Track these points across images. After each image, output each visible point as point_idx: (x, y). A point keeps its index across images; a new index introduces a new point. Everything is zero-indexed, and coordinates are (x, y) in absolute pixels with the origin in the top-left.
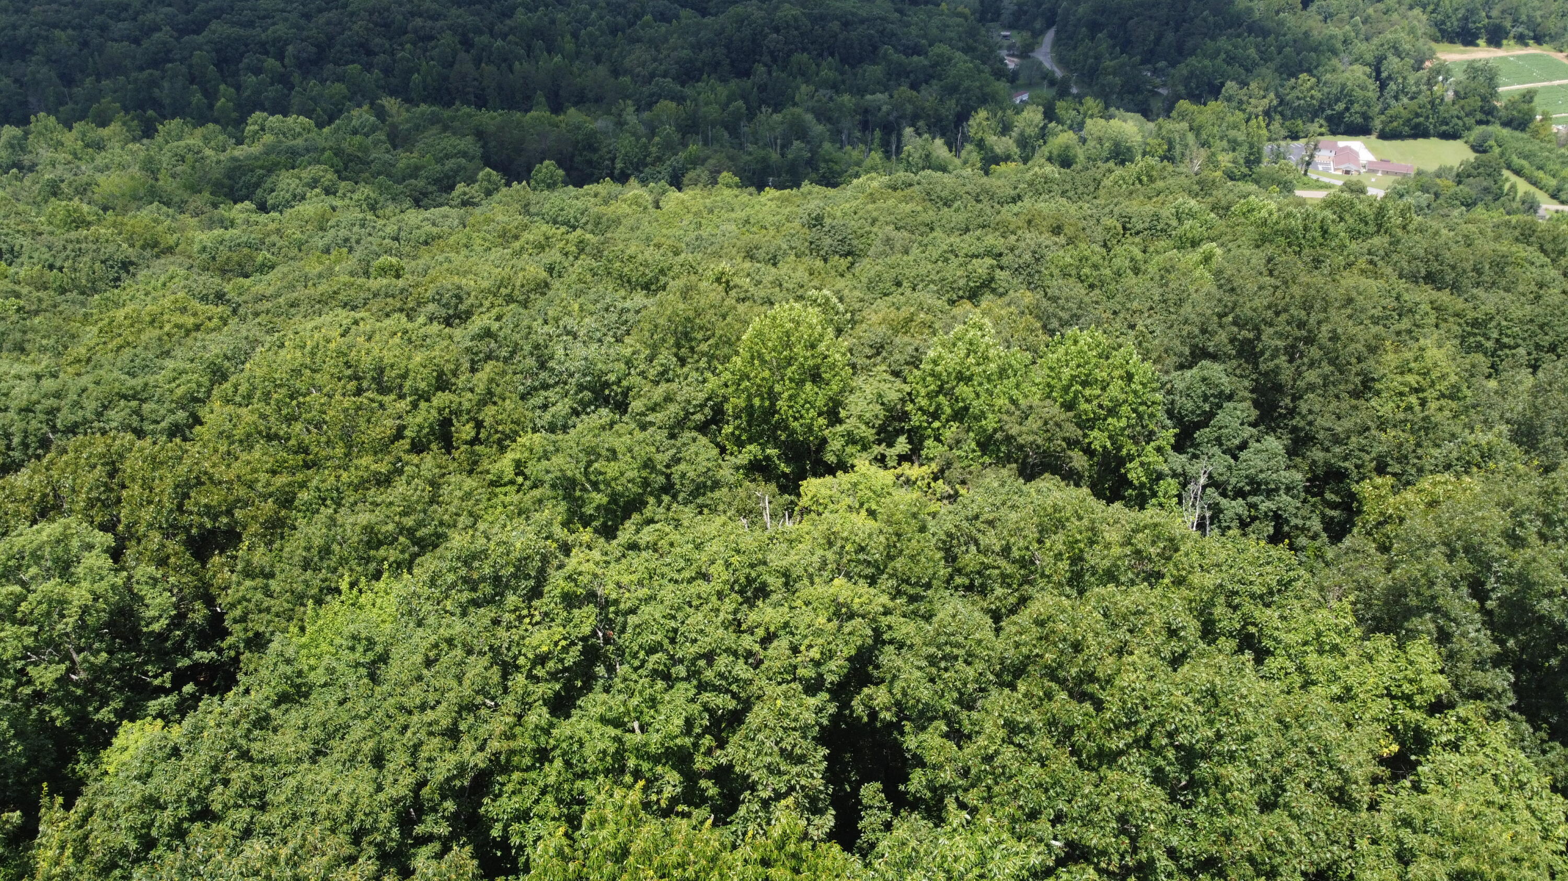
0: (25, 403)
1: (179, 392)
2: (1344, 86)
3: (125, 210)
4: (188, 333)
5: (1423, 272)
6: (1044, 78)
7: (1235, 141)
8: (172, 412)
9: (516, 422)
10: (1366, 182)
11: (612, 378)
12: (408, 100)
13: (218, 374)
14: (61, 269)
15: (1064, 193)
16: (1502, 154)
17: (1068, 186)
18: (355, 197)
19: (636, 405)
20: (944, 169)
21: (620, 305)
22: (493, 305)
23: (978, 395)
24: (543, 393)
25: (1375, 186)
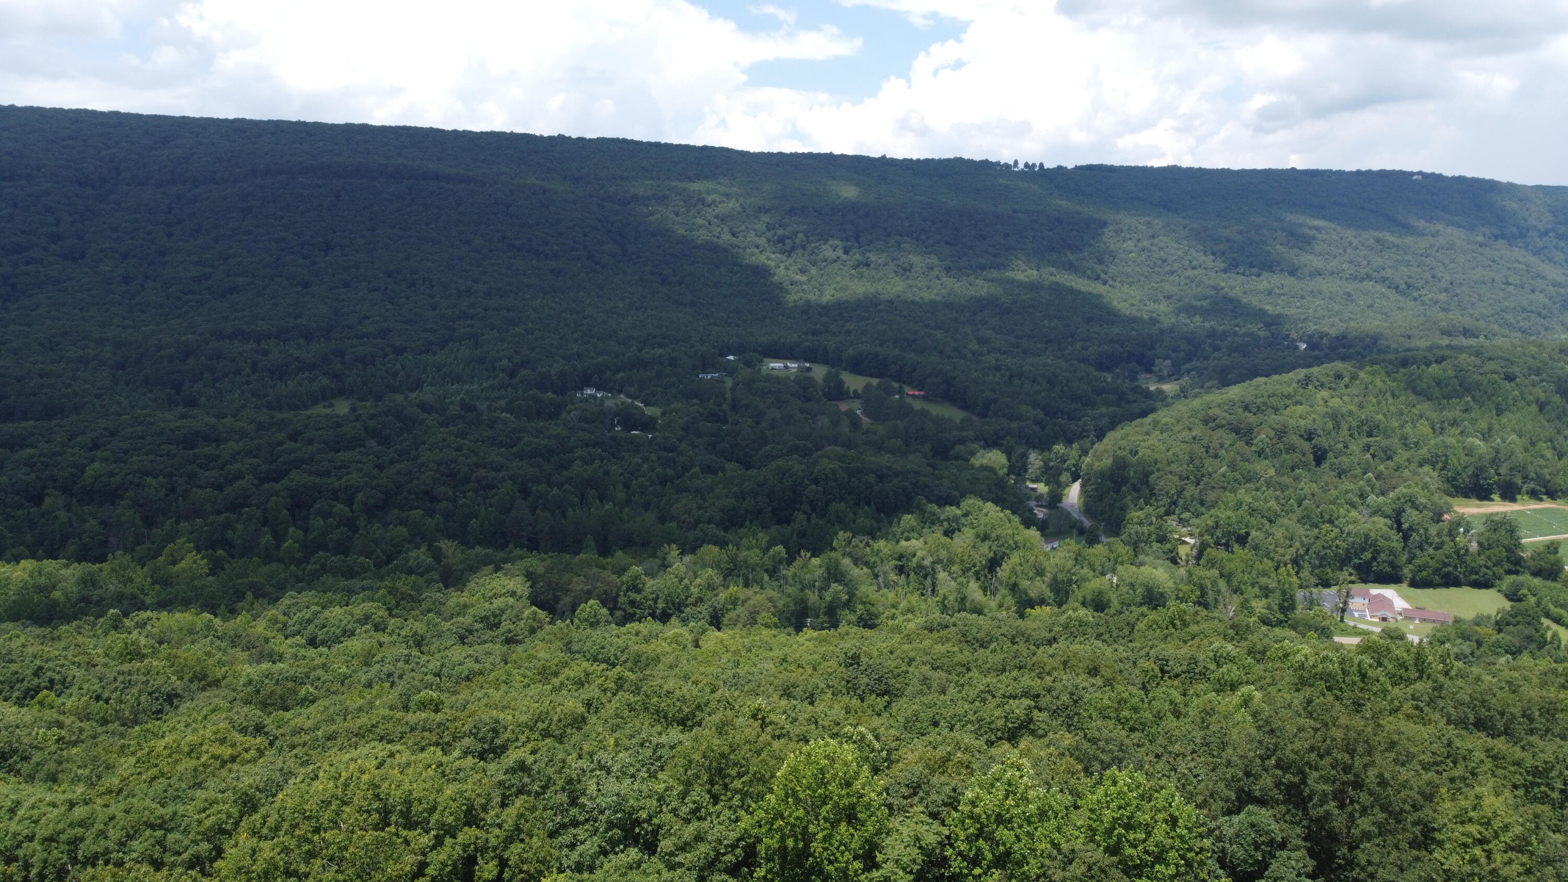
0: (50, 832)
1: (208, 823)
2: (1367, 537)
3: (180, 643)
4: (224, 763)
5: (1472, 719)
6: (1073, 527)
7: (1267, 588)
8: (196, 842)
9: (542, 862)
10: (1404, 629)
11: (644, 815)
12: (463, 543)
13: (249, 804)
14: (107, 701)
15: (1099, 636)
16: (1538, 604)
17: (1102, 630)
18: (403, 633)
19: (666, 844)
20: (980, 612)
21: (655, 740)
22: (528, 740)
23: (1018, 839)
24: (573, 831)
25: (1414, 633)
